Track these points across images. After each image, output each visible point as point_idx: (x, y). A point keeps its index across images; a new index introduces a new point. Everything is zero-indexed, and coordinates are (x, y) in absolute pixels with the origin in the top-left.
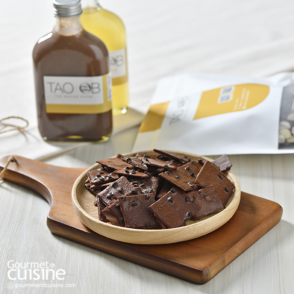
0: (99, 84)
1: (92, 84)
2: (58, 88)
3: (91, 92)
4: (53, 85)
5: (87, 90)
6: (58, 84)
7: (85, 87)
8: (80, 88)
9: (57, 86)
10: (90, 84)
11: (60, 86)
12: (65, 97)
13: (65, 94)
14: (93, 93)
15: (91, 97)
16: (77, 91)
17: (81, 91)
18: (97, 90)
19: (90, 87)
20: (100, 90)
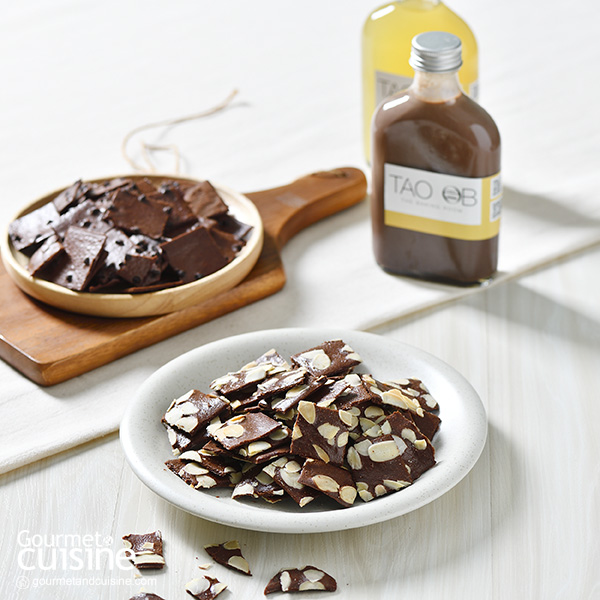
0: (475, 193)
1: (464, 190)
2: (407, 186)
3: (461, 202)
4: (399, 180)
5: (454, 198)
6: (407, 180)
7: (451, 192)
8: (444, 192)
9: (405, 184)
10: (461, 191)
11: (410, 185)
12: (418, 203)
13: (417, 198)
14: (463, 204)
15: (460, 211)
16: (438, 197)
17: (445, 198)
18: (472, 201)
19: (459, 194)
20: (476, 201)
